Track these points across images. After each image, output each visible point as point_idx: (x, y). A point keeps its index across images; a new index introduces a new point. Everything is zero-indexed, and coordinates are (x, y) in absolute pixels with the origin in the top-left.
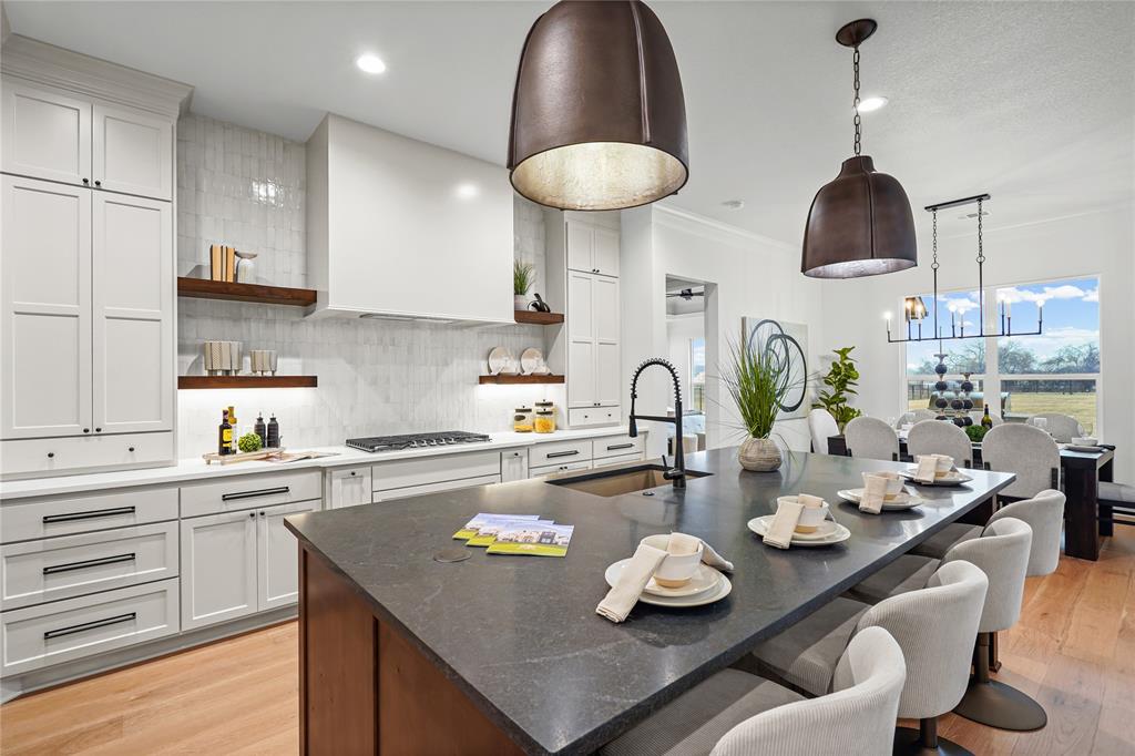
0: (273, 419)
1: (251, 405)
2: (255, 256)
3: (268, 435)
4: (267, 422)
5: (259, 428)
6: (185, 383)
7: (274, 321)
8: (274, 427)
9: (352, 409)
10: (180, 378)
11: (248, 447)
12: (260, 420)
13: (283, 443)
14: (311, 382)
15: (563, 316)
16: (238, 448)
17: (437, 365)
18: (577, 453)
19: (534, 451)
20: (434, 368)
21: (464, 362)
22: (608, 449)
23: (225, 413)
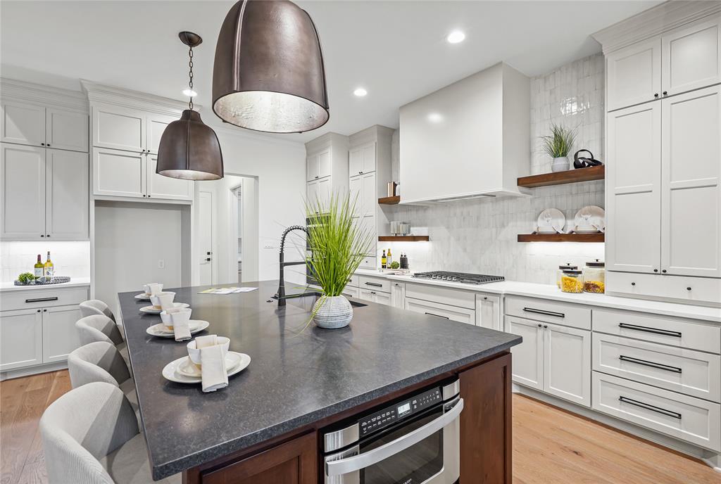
0: (406, 256)
1: (398, 249)
3: (404, 263)
4: (403, 257)
6: (381, 239)
7: (419, 209)
8: (406, 259)
9: (448, 254)
10: (379, 237)
11: (394, 266)
12: (401, 255)
13: (409, 267)
14: (427, 238)
15: (604, 167)
17: (497, 228)
18: (563, 316)
19: (509, 300)
20: (494, 230)
21: (510, 224)
22: (621, 325)
23: (384, 251)
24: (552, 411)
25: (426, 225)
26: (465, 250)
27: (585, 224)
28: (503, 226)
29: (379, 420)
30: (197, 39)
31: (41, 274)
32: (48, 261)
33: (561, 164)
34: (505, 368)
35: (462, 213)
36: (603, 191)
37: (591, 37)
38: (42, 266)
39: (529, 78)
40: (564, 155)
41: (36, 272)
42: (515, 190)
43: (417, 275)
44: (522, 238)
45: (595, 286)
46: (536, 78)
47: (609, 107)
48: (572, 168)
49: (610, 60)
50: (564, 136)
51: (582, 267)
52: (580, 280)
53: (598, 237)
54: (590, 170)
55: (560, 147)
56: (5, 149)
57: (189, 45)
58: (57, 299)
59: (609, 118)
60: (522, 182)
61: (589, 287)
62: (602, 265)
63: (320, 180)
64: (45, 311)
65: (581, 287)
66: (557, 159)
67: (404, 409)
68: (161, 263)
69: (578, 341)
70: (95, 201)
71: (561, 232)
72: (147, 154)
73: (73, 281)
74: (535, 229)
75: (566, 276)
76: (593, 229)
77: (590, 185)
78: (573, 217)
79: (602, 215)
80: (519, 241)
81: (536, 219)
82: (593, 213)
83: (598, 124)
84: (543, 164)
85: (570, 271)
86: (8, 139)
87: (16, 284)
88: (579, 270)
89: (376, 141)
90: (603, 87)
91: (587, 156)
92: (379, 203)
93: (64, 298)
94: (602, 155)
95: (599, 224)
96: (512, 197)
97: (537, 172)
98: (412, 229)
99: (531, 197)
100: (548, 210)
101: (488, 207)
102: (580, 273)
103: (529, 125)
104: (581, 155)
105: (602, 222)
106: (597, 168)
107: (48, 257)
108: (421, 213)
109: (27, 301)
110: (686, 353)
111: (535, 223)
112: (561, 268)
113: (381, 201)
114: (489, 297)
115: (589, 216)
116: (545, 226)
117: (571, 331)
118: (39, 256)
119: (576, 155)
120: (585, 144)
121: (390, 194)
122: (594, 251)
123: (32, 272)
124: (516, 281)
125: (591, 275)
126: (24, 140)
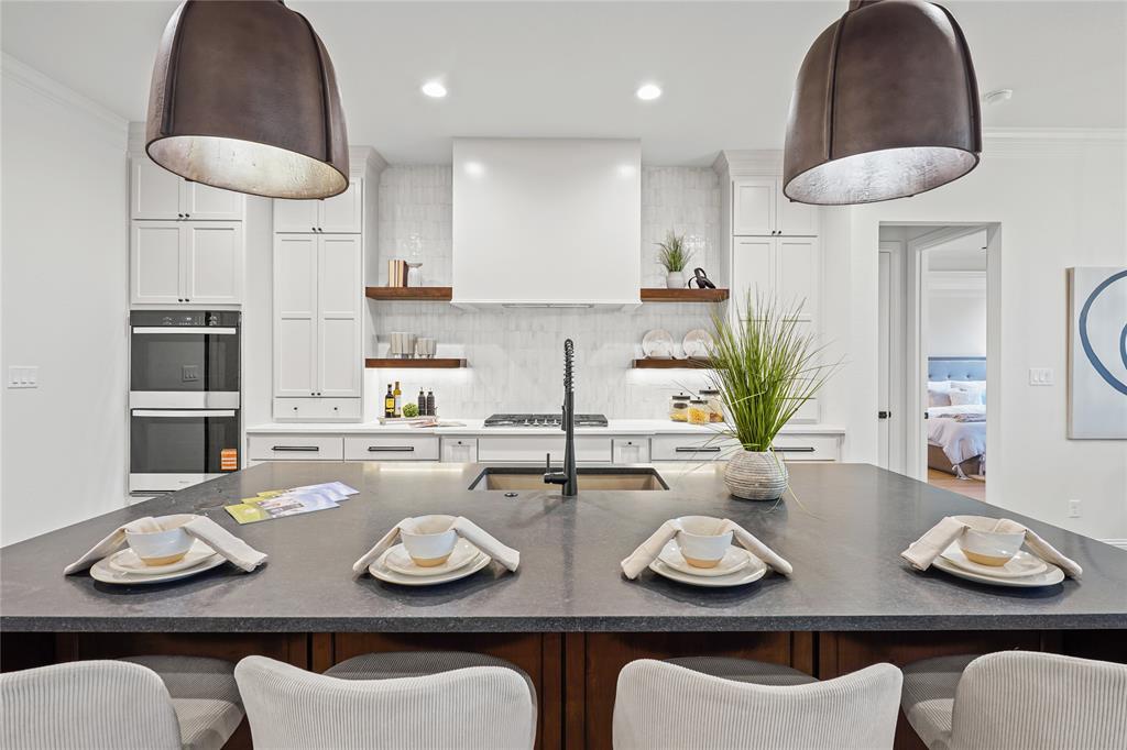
0: (430, 393)
1: (414, 381)
2: (420, 265)
3: (426, 406)
4: (426, 395)
5: (421, 399)
6: (370, 363)
7: (444, 314)
8: (431, 399)
10: (367, 360)
11: (409, 413)
12: (422, 393)
13: (438, 412)
14: (456, 363)
15: (728, 291)
16: (402, 414)
18: (719, 450)
19: (657, 442)
20: (582, 352)
23: (390, 386)
28: (595, 347)
33: (679, 280)
40: (680, 270)
42: (638, 303)
52: (706, 411)
55: (674, 262)
62: (715, 393)
66: (673, 273)
78: (681, 341)
89: (364, 176)
92: (367, 295)
98: (438, 346)
100: (655, 331)
108: (449, 321)
112: (675, 398)
113: (371, 293)
114: (634, 441)
121: (394, 283)
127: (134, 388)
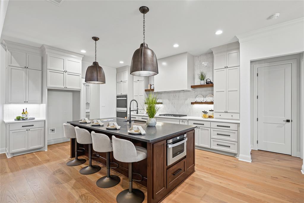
9: (169, 108)
14: (162, 103)
18: (204, 124)
19: (189, 121)
20: (183, 101)
21: (188, 99)
22: (217, 126)
24: (201, 151)
25: (161, 99)
26: (175, 107)
27: (209, 99)
28: (186, 99)
29: (175, 139)
30: (98, 39)
31: (24, 116)
32: (26, 111)
33: (203, 83)
34: (194, 133)
35: (173, 96)
36: (213, 90)
37: (210, 49)
38: (25, 113)
39: (193, 56)
40: (203, 80)
41: (23, 116)
42: (190, 89)
43: (160, 115)
44: (192, 103)
45: (211, 117)
46: (196, 56)
47: (215, 68)
48: (205, 84)
49: (215, 56)
50: (203, 74)
51: (208, 111)
52: (208, 115)
53: (212, 103)
54: (210, 84)
55: (202, 77)
56: (11, 69)
57: (95, 41)
58: (33, 125)
59: (215, 71)
60: (192, 87)
61: (210, 117)
62: (213, 111)
63: (123, 82)
64: (29, 130)
65: (208, 117)
66: (202, 81)
67: (178, 138)
68: (65, 112)
69: (207, 131)
70: (48, 89)
71: (203, 102)
72: (66, 72)
73: (36, 119)
74: (196, 101)
75: (204, 114)
76: (211, 101)
77: (210, 89)
78: (206, 97)
79: (213, 97)
80: (191, 104)
81: (196, 98)
82: (211, 96)
83: (212, 72)
84: (198, 82)
85: (205, 112)
86: (12, 65)
87: (15, 120)
88: (207, 112)
90: (213, 62)
91: (209, 80)
93: (36, 125)
94: (213, 80)
95: (212, 99)
96: (189, 91)
97: (196, 84)
99: (194, 91)
100: (199, 95)
101: (182, 94)
102: (208, 113)
103: (194, 70)
104: (208, 80)
105: (213, 99)
106: (212, 84)
107: (26, 110)
108: (159, 95)
109: (23, 126)
110: (231, 131)
111: (195, 99)
112: (203, 112)
113: (146, 90)
114: (184, 121)
115: (210, 97)
116: (199, 100)
117: (206, 128)
118: (24, 110)
119: (207, 80)
120: (209, 77)
121: (149, 88)
122: (211, 107)
123: (21, 115)
124: (190, 116)
125: (210, 113)
126: (18, 65)
127: (117, 107)
